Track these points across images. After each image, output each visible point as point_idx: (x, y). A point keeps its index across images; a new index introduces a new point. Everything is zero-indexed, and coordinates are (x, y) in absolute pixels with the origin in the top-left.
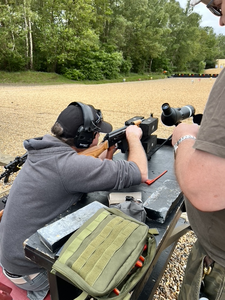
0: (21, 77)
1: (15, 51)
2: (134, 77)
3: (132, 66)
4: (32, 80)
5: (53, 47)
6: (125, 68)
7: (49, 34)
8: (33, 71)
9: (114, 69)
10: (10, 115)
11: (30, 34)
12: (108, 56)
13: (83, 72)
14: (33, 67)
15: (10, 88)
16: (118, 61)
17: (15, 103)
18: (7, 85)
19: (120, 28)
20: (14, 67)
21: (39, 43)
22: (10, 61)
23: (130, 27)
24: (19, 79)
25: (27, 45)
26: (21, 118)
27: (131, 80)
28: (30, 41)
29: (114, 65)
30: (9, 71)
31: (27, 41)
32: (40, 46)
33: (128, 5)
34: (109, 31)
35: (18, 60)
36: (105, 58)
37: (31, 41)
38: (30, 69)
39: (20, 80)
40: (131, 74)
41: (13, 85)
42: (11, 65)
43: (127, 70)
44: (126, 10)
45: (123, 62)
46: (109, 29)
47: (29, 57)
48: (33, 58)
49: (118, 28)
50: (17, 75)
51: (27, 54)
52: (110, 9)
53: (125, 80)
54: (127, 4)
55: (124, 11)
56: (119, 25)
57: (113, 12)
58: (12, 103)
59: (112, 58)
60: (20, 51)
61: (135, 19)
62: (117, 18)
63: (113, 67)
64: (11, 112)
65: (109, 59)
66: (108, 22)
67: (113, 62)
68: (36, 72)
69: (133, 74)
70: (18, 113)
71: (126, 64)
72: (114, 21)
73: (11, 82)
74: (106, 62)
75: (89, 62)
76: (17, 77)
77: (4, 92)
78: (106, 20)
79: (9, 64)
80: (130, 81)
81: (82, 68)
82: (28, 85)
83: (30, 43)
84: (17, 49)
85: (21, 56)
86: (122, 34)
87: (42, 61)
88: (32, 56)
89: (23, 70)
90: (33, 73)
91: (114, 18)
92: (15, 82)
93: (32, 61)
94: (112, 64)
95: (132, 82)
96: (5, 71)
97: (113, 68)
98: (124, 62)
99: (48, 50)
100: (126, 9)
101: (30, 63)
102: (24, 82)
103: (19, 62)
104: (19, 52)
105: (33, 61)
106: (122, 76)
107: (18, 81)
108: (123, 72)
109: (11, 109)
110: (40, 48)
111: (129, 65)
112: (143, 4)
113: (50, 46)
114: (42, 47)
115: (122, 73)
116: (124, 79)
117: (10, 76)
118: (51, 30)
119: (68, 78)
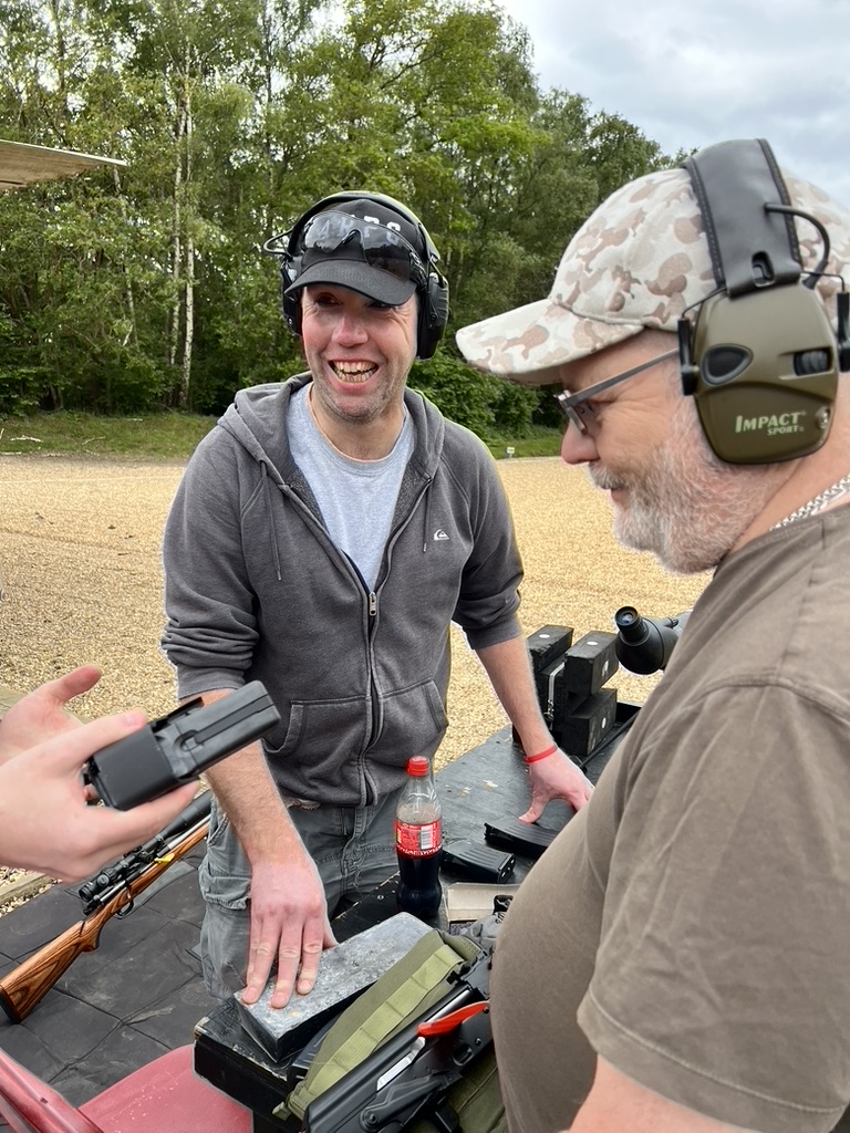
0: (143, 434)
1: (132, 346)
2: (545, 440)
3: (538, 404)
4: (182, 444)
5: (265, 335)
6: (513, 410)
7: (253, 294)
8: (187, 414)
9: (476, 412)
10: (102, 572)
11: (190, 291)
12: (455, 367)
14: (188, 401)
15: (103, 470)
16: (487, 386)
17: (122, 530)
18: (95, 460)
19: (500, 276)
20: (122, 400)
21: (218, 322)
22: (113, 380)
23: (534, 271)
24: (138, 438)
25: (176, 325)
26: (143, 585)
27: (533, 452)
28: (185, 314)
29: (475, 401)
30: (105, 411)
31: (176, 314)
32: (221, 331)
33: (531, 201)
34: (462, 285)
35: (140, 376)
36: (443, 376)
37: (190, 315)
38: (177, 406)
39: (139, 442)
40: (534, 432)
41: (114, 460)
42: (112, 391)
43: (519, 416)
44: (522, 218)
45: (507, 390)
46: (460, 277)
47: (176, 367)
48: (192, 368)
49: (491, 275)
50: (132, 426)
51: (173, 355)
52: (469, 213)
53: (511, 450)
54: (527, 198)
55: (517, 220)
56: (495, 264)
57: (475, 223)
58: (112, 528)
59: (467, 376)
60: (149, 346)
61: (553, 247)
62: (491, 242)
63: (469, 405)
64: (108, 562)
65: (457, 380)
66: (459, 253)
67: (472, 389)
68: (198, 417)
69: (541, 429)
70: (129, 565)
71: (518, 395)
72: (480, 251)
73: (109, 448)
74: (448, 390)
76: (130, 433)
77: (84, 487)
78: (452, 247)
79: (109, 387)
80: (532, 455)
82: (166, 462)
83: (186, 319)
84: (139, 338)
85: (152, 363)
86: (504, 294)
87: (220, 379)
88: (189, 363)
89: (155, 410)
90: (188, 419)
91: (479, 243)
92: (123, 450)
93: (187, 379)
94: (468, 396)
95: (539, 460)
96: (91, 413)
97: (471, 409)
98: (512, 391)
99: (245, 345)
100: (525, 215)
101: (179, 388)
102: (154, 450)
103: (145, 383)
104: (146, 348)
105: (190, 380)
106: (504, 435)
107: (131, 447)
108: (504, 422)
109: (105, 551)
110: (219, 336)
111: (529, 399)
112: (581, 196)
113: (255, 332)
114: (227, 336)
115: (504, 426)
116: (509, 448)
117: (107, 430)
118: (261, 280)
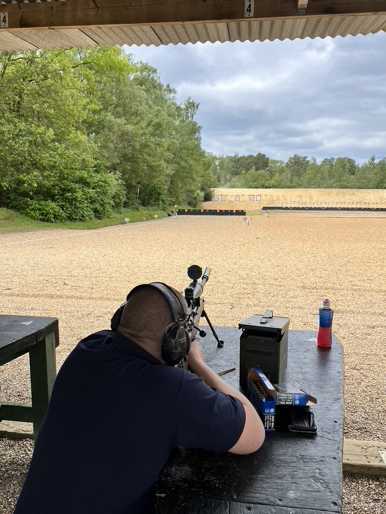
13: (62, 207)
53: (127, 220)
59: (105, 183)
65: (101, 185)
67: (107, 190)
74: (98, 190)
75: (72, 188)
81: (58, 199)
119: (33, 218)
